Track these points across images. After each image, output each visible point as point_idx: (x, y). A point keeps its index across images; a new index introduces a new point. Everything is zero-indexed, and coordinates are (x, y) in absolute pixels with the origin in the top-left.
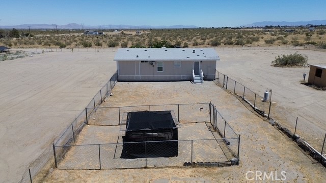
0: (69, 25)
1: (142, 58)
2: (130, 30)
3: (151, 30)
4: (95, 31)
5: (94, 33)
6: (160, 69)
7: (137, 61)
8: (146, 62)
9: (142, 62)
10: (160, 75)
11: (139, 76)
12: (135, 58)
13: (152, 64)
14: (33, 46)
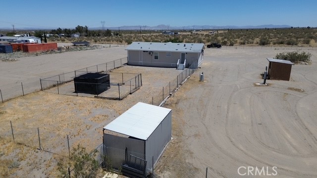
0: (158, 26)
1: (144, 49)
2: (202, 30)
3: (228, 30)
4: (172, 31)
5: (170, 33)
6: (156, 58)
7: (141, 51)
8: (147, 52)
9: (144, 51)
10: (156, 62)
11: (141, 62)
12: (140, 49)
13: (150, 53)
14: (109, 42)
